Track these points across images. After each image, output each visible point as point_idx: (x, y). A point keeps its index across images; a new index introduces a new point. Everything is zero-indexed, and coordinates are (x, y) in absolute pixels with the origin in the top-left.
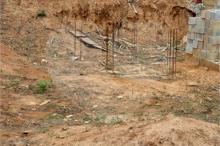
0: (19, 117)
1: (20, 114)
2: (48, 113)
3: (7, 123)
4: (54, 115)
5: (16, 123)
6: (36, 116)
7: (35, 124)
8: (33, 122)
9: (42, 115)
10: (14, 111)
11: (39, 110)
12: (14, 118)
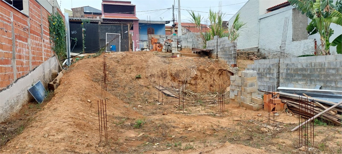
0: (124, 145)
1: (125, 143)
2: (143, 142)
3: (117, 151)
4: (147, 143)
5: (122, 150)
6: (135, 144)
7: (135, 150)
8: (133, 149)
9: (139, 143)
10: (121, 141)
11: (137, 140)
12: (121, 146)
